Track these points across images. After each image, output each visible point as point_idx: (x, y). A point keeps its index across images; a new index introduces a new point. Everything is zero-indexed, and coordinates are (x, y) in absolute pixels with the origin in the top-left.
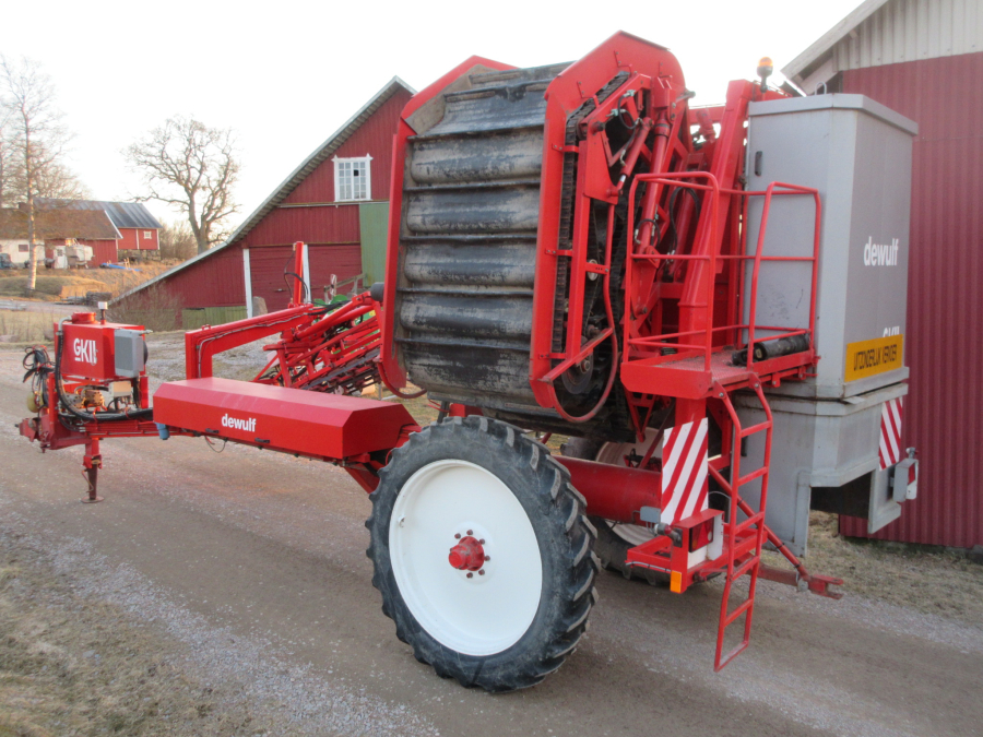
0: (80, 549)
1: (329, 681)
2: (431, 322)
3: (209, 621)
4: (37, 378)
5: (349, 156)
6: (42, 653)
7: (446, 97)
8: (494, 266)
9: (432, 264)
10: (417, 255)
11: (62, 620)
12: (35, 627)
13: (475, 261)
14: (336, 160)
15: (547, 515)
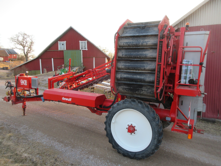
0: (25, 128)
1: (100, 160)
2: (125, 78)
3: (64, 145)
4: (9, 88)
5: (61, 41)
6: (25, 157)
7: (124, 28)
8: (142, 66)
9: (125, 65)
10: (120, 63)
11: (28, 147)
12: (21, 150)
13: (137, 65)
14: (59, 42)
15: (154, 121)
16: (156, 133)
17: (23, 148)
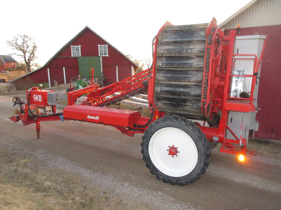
0: (43, 153)
1: (136, 186)
2: (165, 92)
3: (93, 171)
5: (75, 45)
6: (48, 185)
8: (186, 77)
9: (165, 76)
10: (160, 74)
11: (50, 175)
12: (42, 178)
13: (180, 76)
14: (72, 46)
15: (200, 141)
16: (202, 155)
17: (44, 175)
